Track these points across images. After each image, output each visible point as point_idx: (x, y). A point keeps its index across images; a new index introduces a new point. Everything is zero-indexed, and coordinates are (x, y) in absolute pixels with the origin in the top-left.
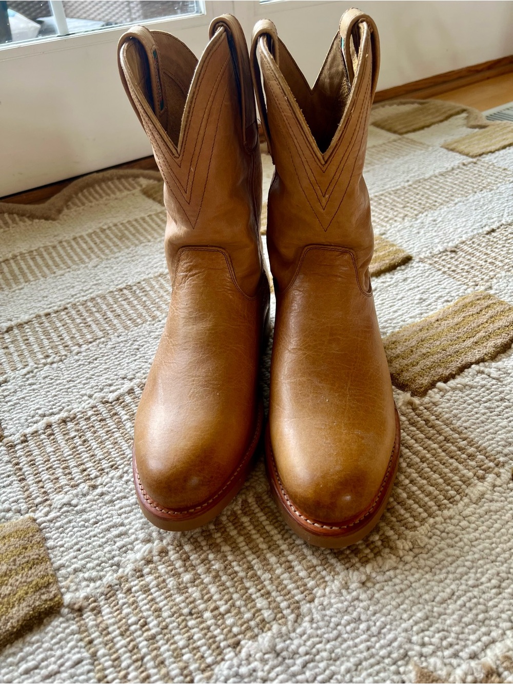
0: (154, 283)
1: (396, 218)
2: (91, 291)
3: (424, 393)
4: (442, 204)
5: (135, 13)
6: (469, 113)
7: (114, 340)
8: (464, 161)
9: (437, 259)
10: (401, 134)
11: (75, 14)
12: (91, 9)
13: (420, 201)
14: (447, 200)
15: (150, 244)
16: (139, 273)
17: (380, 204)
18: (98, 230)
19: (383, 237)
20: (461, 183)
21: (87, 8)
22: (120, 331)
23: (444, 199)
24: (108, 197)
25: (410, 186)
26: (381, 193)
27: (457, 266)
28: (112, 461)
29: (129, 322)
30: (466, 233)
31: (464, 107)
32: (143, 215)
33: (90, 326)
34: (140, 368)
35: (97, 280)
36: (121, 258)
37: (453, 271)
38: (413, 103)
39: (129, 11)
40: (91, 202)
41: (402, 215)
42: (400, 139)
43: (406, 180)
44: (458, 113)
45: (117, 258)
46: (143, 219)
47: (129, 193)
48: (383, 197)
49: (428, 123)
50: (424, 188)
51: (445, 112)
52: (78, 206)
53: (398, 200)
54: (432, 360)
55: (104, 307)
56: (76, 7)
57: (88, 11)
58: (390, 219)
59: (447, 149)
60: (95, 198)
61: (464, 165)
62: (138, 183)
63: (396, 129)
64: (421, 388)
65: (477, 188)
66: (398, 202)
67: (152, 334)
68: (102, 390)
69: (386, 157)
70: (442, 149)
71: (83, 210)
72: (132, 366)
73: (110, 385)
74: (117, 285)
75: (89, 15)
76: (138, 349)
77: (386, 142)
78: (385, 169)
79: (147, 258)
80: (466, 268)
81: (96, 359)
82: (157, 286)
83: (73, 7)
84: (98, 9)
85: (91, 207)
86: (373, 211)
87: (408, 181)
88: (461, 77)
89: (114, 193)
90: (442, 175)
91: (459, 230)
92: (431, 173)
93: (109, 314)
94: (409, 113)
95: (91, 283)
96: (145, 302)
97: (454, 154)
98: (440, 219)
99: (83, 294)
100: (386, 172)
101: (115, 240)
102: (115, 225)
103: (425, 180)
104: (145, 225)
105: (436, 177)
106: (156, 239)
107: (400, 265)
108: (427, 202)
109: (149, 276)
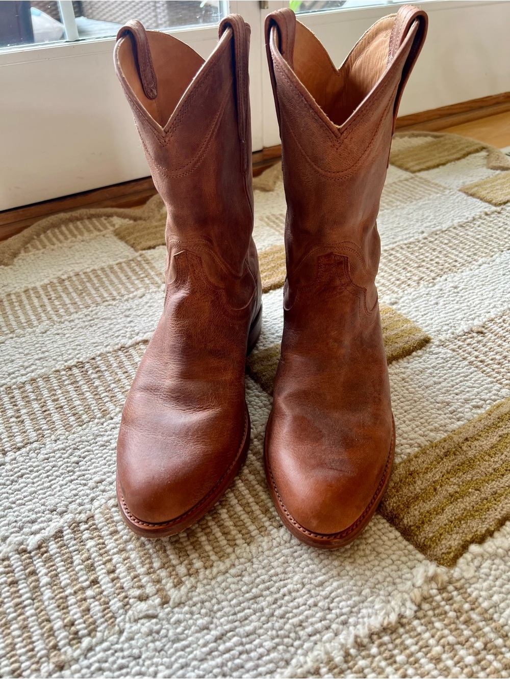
0: (111, 359)
1: (409, 282)
2: (34, 367)
3: (453, 562)
4: (463, 265)
5: (161, 19)
6: (488, 151)
7: (50, 446)
8: (486, 210)
9: (460, 343)
10: (413, 172)
11: (101, 16)
12: (117, 12)
13: (437, 260)
14: (469, 259)
15: (114, 303)
16: (96, 345)
17: (390, 261)
18: (55, 281)
19: (394, 307)
20: (485, 237)
21: (114, 11)
22: (59, 432)
23: (465, 258)
24: (74, 239)
25: (425, 238)
26: (391, 246)
27: (485, 354)
28: (15, 662)
29: (72, 418)
30: (494, 307)
31: (484, 144)
32: (111, 262)
33: (22, 422)
34: (75, 495)
35: (43, 352)
36: (77, 321)
37: (481, 361)
38: (426, 136)
39: (156, 16)
40: (53, 244)
41: (416, 278)
42: (412, 178)
43: (420, 231)
44: (477, 151)
45: (73, 321)
46: (111, 268)
47: (98, 233)
48: (393, 252)
49: (443, 160)
50: (441, 242)
51: (461, 149)
52: (38, 249)
53: (412, 257)
54: (462, 506)
55: (45, 393)
56: (103, 10)
57: (114, 14)
58: (403, 282)
59: (467, 193)
60: (58, 240)
61: (486, 214)
62: (110, 222)
63: (408, 166)
64: (449, 553)
65: (503, 245)
66: (411, 260)
67: (98, 439)
68: (21, 528)
69: (397, 200)
70: (460, 193)
71: (43, 253)
72: (67, 491)
73: (33, 522)
74: (66, 361)
75: (115, 19)
76: (77, 463)
77: (396, 180)
78: (396, 216)
79: (109, 322)
80: (498, 357)
81: (22, 476)
82: (115, 365)
83: (100, 9)
84: (124, 13)
85: (53, 250)
86: (382, 270)
87: (423, 232)
88: (498, 103)
89: (81, 234)
90: (461, 226)
91: (487, 302)
92: (449, 224)
93: (50, 405)
94: (422, 148)
95: (36, 357)
96: (97, 387)
97: (475, 200)
98: (462, 286)
99: (23, 372)
100: (397, 219)
101: (74, 295)
102: (77, 275)
103: (443, 232)
104: (112, 277)
105: (455, 228)
106: (122, 296)
107: (415, 349)
108: (446, 261)
109: (107, 349)
